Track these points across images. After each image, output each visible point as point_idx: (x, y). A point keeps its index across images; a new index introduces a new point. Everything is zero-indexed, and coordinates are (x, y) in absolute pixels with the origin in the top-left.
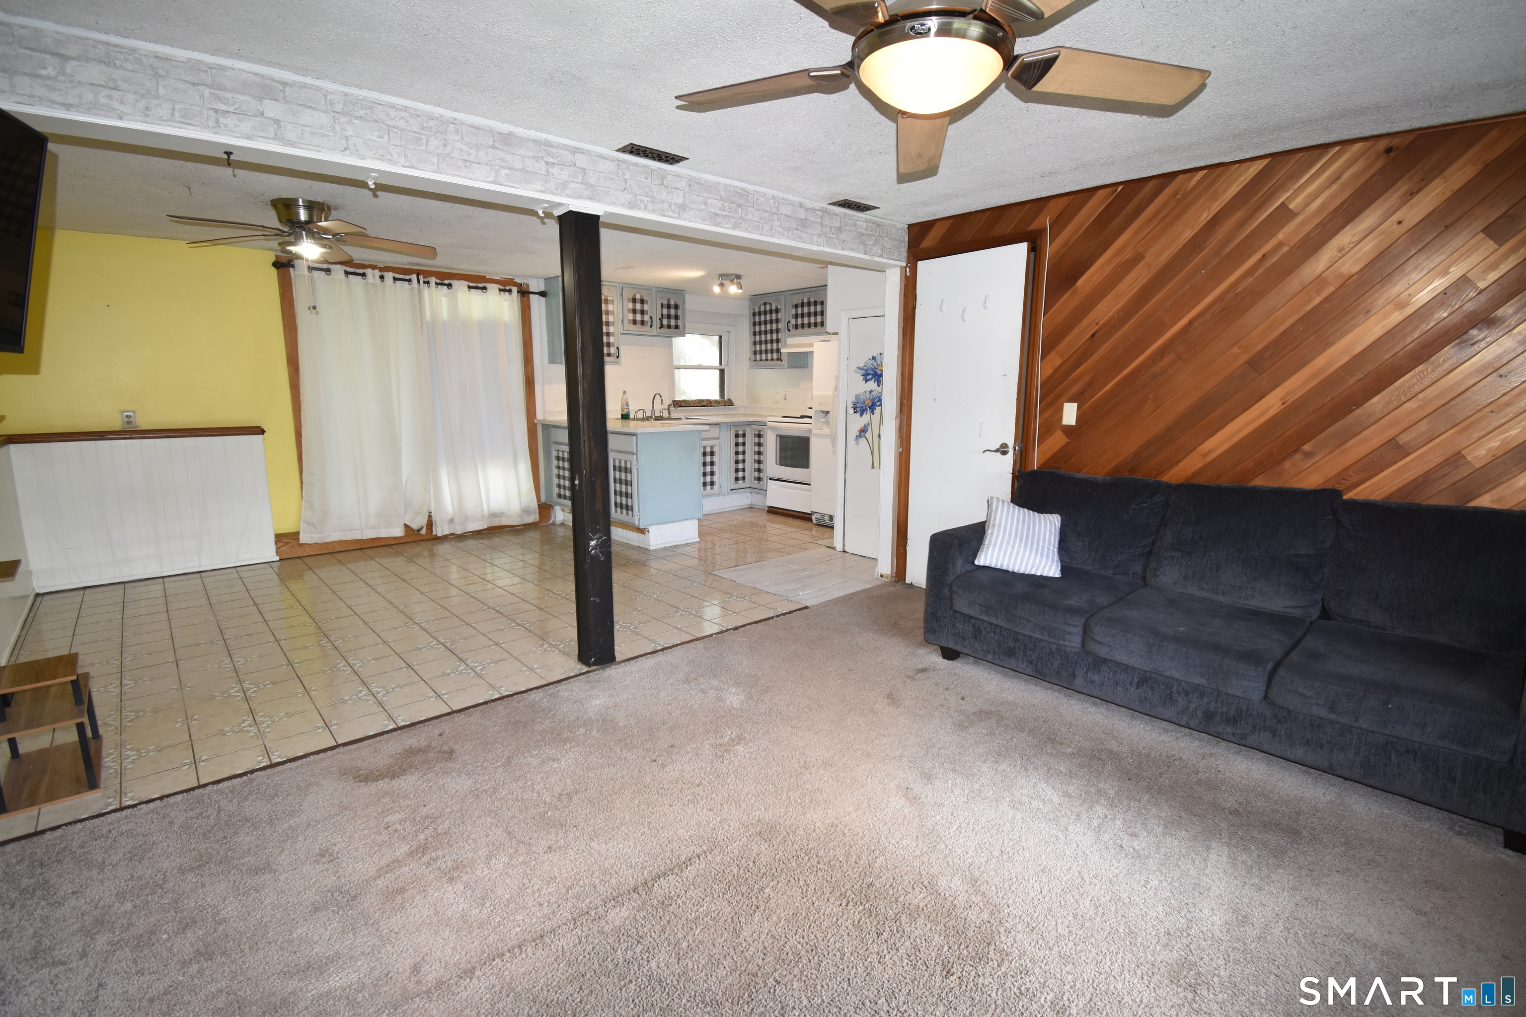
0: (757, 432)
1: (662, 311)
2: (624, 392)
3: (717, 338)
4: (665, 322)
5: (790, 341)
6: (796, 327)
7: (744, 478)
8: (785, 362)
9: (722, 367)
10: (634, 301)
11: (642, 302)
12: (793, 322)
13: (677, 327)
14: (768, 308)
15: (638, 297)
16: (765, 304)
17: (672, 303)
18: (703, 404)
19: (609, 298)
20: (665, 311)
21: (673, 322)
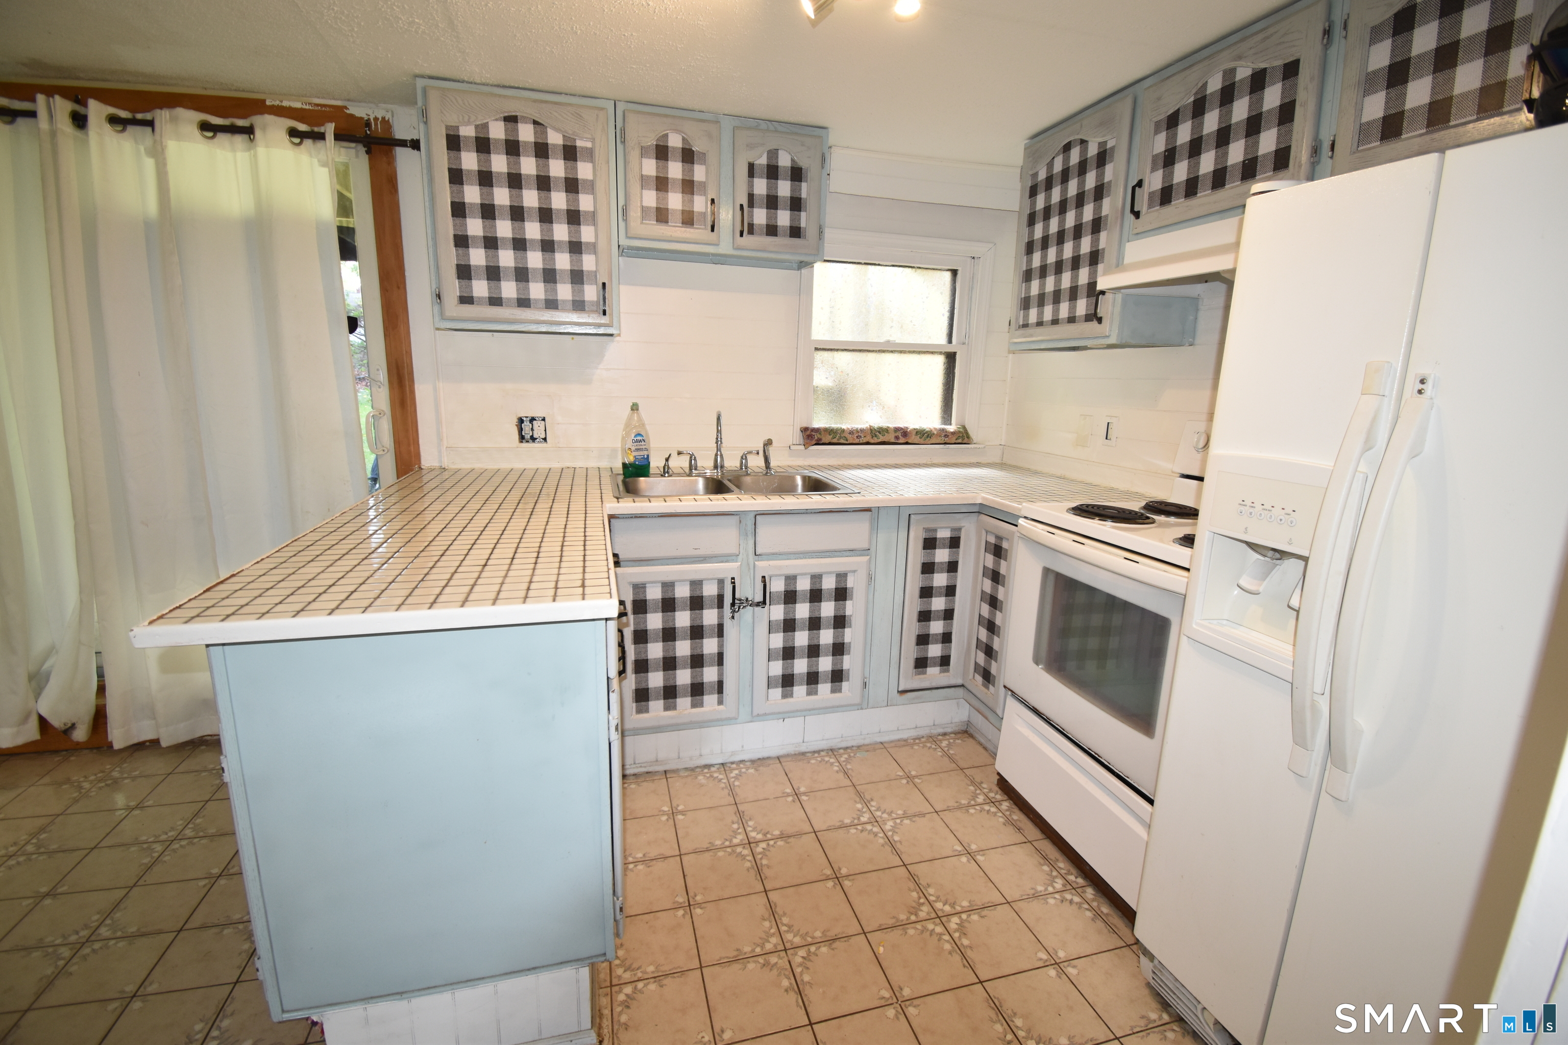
0: (992, 540)
1: (751, 186)
2: (635, 408)
3: (948, 276)
4: (760, 216)
5: (1135, 250)
6: (1165, 196)
7: (945, 661)
8: (1110, 329)
9: (950, 349)
10: (662, 153)
11: (688, 156)
12: (1155, 181)
13: (795, 232)
14: (1075, 157)
15: (675, 141)
16: (1067, 148)
17: (784, 161)
18: (882, 439)
19: (579, 143)
20: (761, 186)
21: (784, 218)
